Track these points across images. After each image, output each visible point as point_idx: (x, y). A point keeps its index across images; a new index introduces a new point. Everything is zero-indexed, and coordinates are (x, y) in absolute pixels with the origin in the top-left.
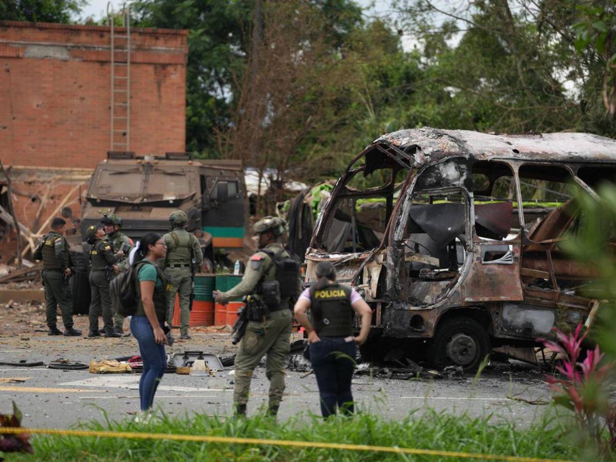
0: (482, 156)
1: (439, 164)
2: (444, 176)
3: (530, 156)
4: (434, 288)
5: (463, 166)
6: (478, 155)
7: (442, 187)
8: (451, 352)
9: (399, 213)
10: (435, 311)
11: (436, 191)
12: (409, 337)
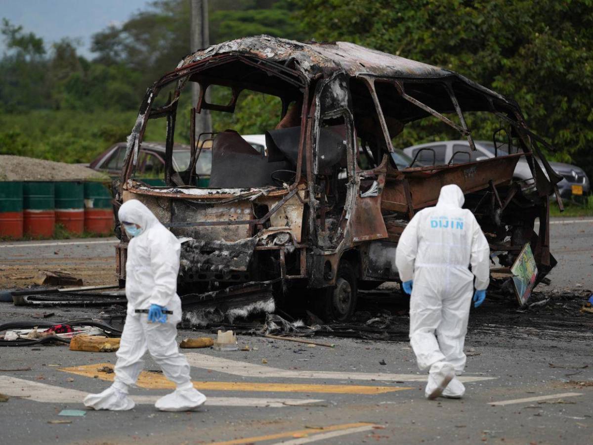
1: (330, 81)
2: (335, 95)
5: (344, 84)
7: (335, 108)
9: (313, 141)
11: (331, 114)
12: (323, 286)
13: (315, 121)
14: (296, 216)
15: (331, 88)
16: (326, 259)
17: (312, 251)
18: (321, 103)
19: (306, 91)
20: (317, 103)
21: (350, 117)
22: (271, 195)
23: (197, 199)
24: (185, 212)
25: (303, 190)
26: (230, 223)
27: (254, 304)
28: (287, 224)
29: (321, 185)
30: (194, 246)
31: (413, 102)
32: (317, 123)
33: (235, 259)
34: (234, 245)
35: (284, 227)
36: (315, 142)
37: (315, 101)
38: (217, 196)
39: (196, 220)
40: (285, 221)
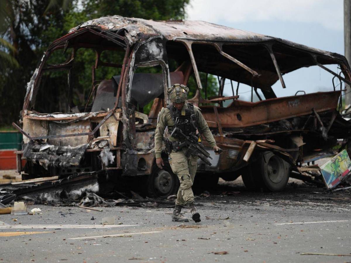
0: (169, 37)
1: (147, 43)
2: (151, 52)
3: (195, 37)
4: (144, 138)
5: (161, 45)
6: (167, 36)
7: (150, 60)
8: (158, 185)
9: (127, 81)
10: (152, 154)
11: (147, 64)
12: (138, 175)
13: (130, 68)
14: (114, 129)
15: (147, 47)
16: (141, 157)
17: (125, 151)
18: (136, 57)
19: (127, 49)
20: (133, 57)
21: (165, 66)
22: (98, 116)
23: (59, 120)
24: (56, 130)
25: (119, 112)
26: (78, 135)
27: (86, 187)
28: (108, 134)
29: (132, 109)
30: (52, 150)
31: (226, 57)
32: (131, 69)
33: (73, 158)
34: (74, 149)
35: (106, 137)
36: (129, 82)
37: (132, 55)
38: (72, 118)
39: (62, 133)
40: (107, 132)
